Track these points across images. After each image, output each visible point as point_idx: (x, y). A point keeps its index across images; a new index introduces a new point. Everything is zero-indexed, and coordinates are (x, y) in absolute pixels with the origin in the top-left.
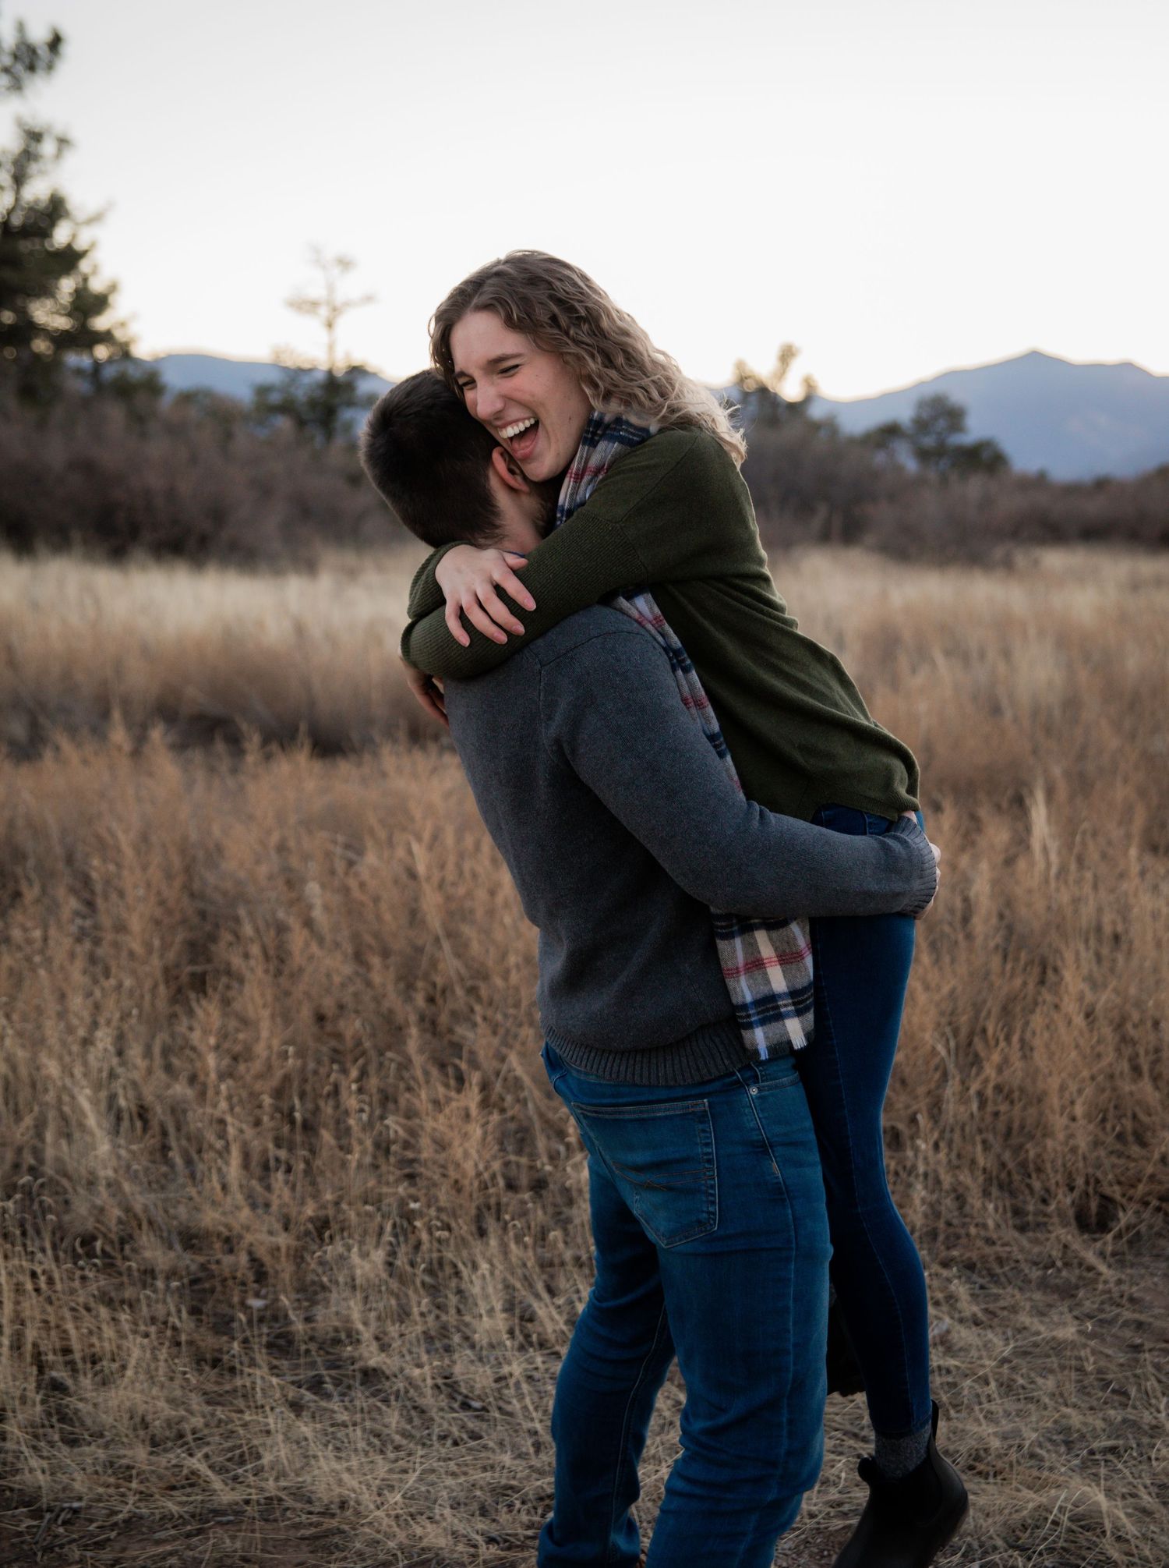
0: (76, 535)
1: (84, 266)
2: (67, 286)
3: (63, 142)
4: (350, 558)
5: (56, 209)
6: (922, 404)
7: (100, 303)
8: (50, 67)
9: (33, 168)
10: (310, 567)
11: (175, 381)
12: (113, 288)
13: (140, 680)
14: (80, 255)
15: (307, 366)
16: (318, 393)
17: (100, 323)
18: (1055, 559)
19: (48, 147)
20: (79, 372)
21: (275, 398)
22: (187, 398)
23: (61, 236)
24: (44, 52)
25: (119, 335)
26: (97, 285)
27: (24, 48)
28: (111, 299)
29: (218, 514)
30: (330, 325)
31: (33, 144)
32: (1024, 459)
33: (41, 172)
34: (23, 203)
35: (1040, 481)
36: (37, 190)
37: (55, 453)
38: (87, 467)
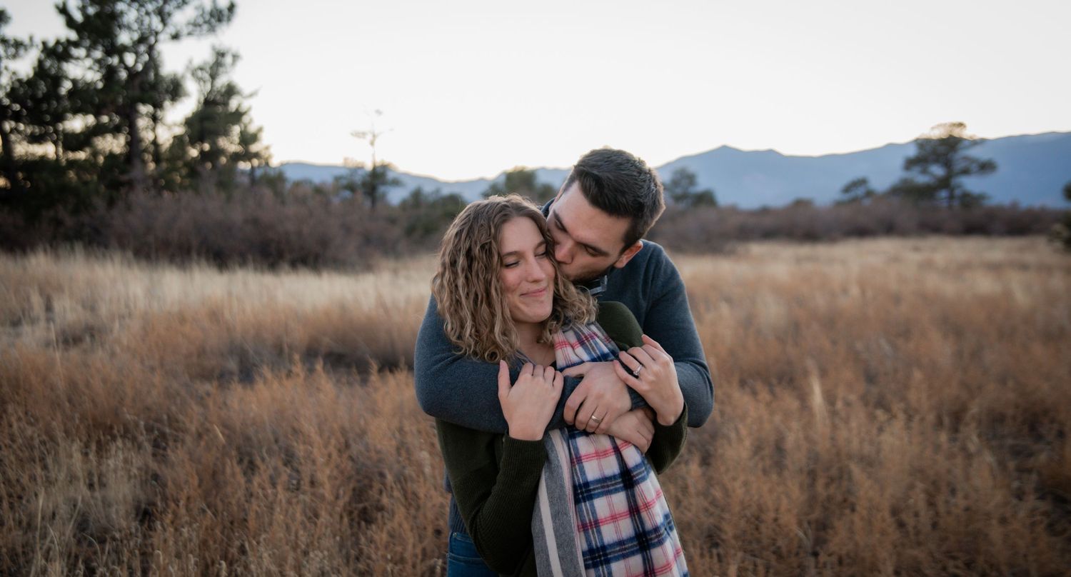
0: (250, 257)
1: (245, 119)
2: (236, 130)
3: (236, 57)
4: (391, 264)
5: (231, 91)
6: (676, 173)
7: (254, 138)
8: (229, 19)
9: (221, 70)
10: (369, 268)
11: (292, 175)
12: (260, 130)
13: (299, 336)
14: (244, 113)
15: (360, 166)
16: (368, 179)
17: (254, 148)
18: (756, 249)
19: (228, 60)
20: (243, 172)
21: (344, 182)
22: (297, 184)
23: (234, 104)
24: (226, 12)
25: (264, 153)
26: (252, 129)
27: (214, 10)
28: (259, 136)
29: (324, 242)
30: (372, 143)
31: (220, 58)
32: (724, 198)
33: (226, 72)
34: (215, 88)
35: (734, 210)
36: (222, 81)
37: (237, 215)
38: (255, 222)
